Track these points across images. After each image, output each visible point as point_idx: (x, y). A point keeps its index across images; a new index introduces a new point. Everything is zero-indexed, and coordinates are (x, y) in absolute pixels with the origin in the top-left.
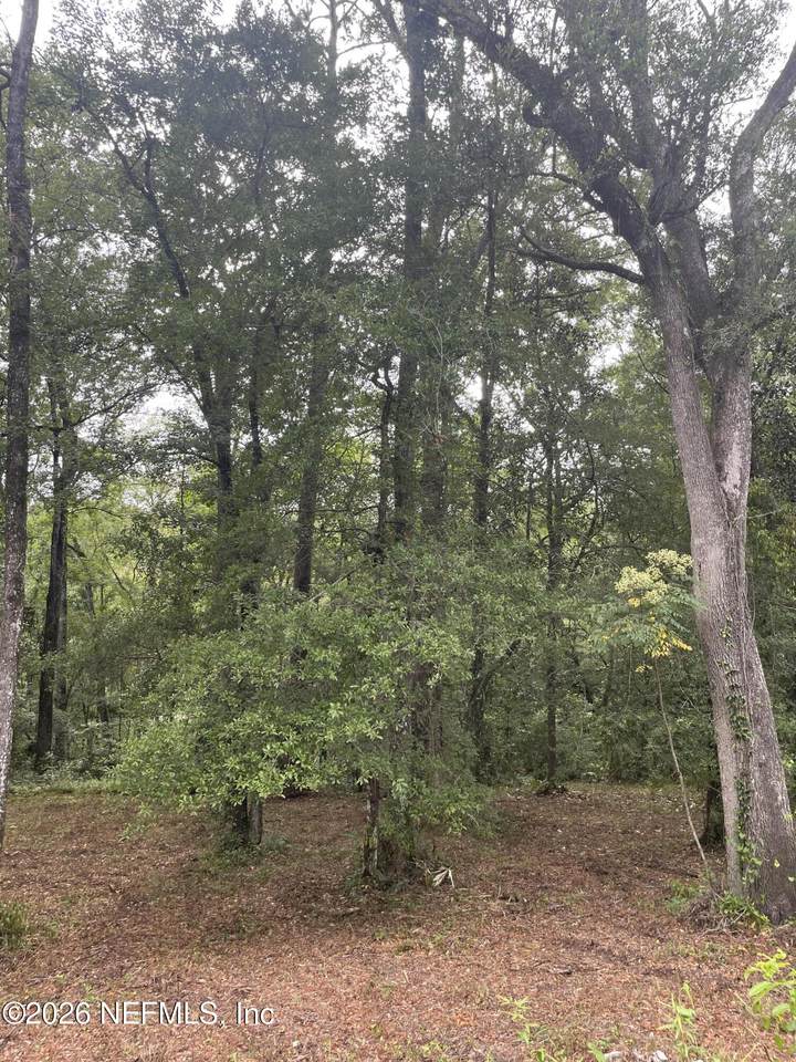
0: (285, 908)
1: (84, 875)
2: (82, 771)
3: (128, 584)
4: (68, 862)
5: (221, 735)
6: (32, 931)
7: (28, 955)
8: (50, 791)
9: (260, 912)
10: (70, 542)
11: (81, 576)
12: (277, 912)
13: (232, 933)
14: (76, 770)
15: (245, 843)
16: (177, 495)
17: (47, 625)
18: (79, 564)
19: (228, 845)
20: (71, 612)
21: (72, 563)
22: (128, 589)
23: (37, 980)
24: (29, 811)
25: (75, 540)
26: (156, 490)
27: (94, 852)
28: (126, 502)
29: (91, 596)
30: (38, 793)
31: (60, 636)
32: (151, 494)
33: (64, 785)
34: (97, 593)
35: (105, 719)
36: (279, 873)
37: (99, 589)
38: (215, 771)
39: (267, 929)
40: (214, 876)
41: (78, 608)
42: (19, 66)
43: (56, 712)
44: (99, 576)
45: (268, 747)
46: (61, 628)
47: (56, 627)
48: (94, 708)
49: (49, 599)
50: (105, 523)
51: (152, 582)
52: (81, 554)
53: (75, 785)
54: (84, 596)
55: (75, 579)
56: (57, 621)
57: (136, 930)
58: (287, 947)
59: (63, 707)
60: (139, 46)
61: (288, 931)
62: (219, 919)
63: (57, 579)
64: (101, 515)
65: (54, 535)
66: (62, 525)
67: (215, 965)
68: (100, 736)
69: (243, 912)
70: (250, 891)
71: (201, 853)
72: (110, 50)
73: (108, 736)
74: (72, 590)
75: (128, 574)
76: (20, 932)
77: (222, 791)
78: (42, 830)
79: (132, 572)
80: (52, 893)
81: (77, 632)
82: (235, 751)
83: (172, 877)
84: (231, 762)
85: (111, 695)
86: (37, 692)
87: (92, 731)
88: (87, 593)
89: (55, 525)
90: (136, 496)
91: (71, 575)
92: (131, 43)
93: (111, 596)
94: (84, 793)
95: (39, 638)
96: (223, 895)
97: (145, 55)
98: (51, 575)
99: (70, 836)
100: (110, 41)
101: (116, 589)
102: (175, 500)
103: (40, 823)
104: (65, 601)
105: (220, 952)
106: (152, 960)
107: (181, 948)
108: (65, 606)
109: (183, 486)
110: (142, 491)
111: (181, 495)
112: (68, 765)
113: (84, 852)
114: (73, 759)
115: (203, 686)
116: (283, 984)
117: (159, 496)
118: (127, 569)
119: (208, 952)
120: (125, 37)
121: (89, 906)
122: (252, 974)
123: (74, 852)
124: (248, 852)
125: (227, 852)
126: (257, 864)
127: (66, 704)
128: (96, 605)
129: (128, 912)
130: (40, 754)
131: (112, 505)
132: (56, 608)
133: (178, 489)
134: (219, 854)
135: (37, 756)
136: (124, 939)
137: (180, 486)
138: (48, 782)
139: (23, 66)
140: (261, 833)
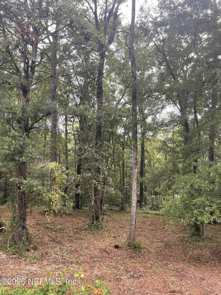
0: (213, 256)
1: (154, 236)
2: (151, 208)
3: (159, 159)
4: (150, 232)
5: (192, 203)
6: (144, 248)
7: (143, 255)
8: (144, 212)
9: (205, 256)
10: (145, 149)
11: (148, 157)
12: (211, 257)
13: (197, 260)
14: (149, 208)
15: (198, 235)
16: (172, 135)
17: (141, 170)
18: (147, 155)
19: (193, 235)
20: (146, 167)
21: (146, 154)
22: (160, 161)
23: (146, 262)
24: (139, 217)
25: (146, 148)
26: (166, 134)
27: (156, 230)
28: (159, 138)
29: (151, 163)
30: (141, 213)
31: (144, 173)
32: (165, 135)
33: (147, 211)
34: (152, 162)
35: (156, 195)
36: (210, 246)
37: (152, 161)
38: (191, 213)
39: (208, 262)
40: (190, 243)
41: (148, 166)
42: (131, 29)
43: (144, 192)
44: (152, 158)
45: (207, 208)
46: (144, 171)
47: (143, 171)
48: (153, 192)
49: (141, 163)
50: (153, 143)
51: (166, 159)
52: (148, 152)
53: (150, 212)
54: (149, 163)
55: (147, 158)
56: (143, 169)
57: (170, 254)
58: (215, 268)
59: (145, 191)
60: (159, 14)
61: (215, 263)
62: (193, 256)
63: (143, 158)
64: (152, 142)
65: (141, 147)
66: (143, 145)
67: (193, 269)
68: (155, 199)
69: (200, 255)
70: (201, 249)
71: (186, 235)
72: (152, 18)
73: (157, 200)
74: (146, 161)
75: (159, 157)
76: (141, 248)
77: (193, 219)
78: (143, 222)
79: (160, 156)
80: (147, 239)
81: (148, 172)
82: (196, 208)
83: (178, 241)
84: (195, 211)
85: (157, 189)
86: (139, 187)
87: (153, 198)
88: (150, 162)
89: (142, 145)
90: (161, 136)
91: (145, 157)
92: (157, 14)
93: (155, 163)
94: (152, 214)
95: (139, 173)
96: (193, 249)
97: (161, 16)
98: (141, 158)
99: (150, 225)
100: (152, 15)
101: (157, 161)
102: (171, 136)
103: (142, 221)
104: (145, 164)
105: (194, 265)
106: (175, 263)
107: (183, 261)
108: (145, 166)
109: (173, 132)
110: (162, 134)
111: (173, 135)
112: (148, 206)
113: (154, 230)
114: (149, 205)
115: (185, 189)
116: (215, 279)
117: (167, 136)
118: (159, 156)
119: (191, 265)
120: (156, 13)
121: (157, 244)
122: (205, 274)
123: (151, 229)
124: (200, 238)
125: (193, 237)
126: (203, 242)
127: (146, 191)
128: (152, 165)
129: (167, 248)
130: (141, 203)
131: (155, 139)
132: (143, 166)
133: (172, 133)
134: (191, 237)
135: (140, 203)
136: (167, 255)
137: (173, 133)
138: (143, 210)
139: (132, 29)
140: (203, 233)
